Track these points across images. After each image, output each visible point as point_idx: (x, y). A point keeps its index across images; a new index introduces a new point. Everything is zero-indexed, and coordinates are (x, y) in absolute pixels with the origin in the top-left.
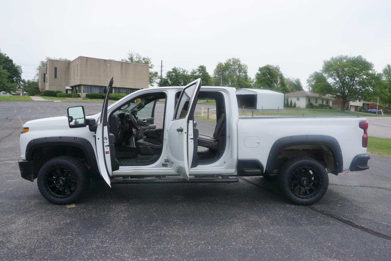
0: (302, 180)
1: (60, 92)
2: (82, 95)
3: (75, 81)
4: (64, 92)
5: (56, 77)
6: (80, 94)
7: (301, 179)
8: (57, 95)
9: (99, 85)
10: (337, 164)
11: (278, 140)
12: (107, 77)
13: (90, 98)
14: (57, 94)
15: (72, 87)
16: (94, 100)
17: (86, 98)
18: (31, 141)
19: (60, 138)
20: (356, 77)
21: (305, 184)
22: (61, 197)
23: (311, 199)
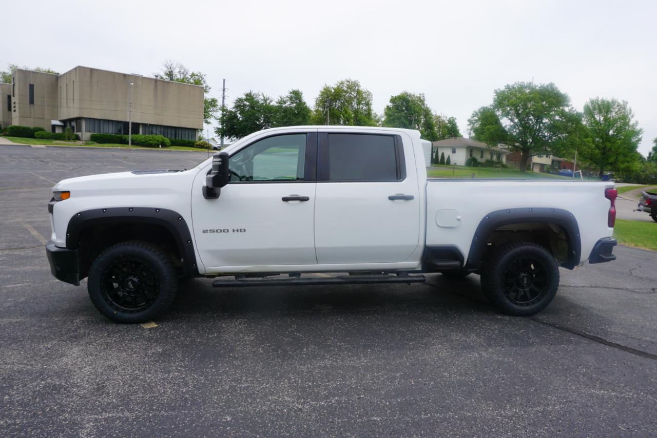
0: (521, 277)
1: (41, 129)
2: (84, 136)
3: (70, 111)
4: (48, 130)
5: (32, 102)
6: (80, 134)
7: (520, 275)
8: (35, 136)
9: (114, 119)
10: (574, 252)
11: (488, 216)
12: (130, 106)
13: (99, 143)
14: (36, 133)
15: (64, 121)
16: (106, 146)
17: (91, 142)
18: (77, 214)
19: (129, 210)
20: (545, 119)
21: (525, 283)
22: (130, 311)
23: (533, 306)
